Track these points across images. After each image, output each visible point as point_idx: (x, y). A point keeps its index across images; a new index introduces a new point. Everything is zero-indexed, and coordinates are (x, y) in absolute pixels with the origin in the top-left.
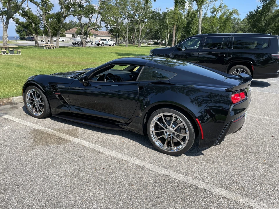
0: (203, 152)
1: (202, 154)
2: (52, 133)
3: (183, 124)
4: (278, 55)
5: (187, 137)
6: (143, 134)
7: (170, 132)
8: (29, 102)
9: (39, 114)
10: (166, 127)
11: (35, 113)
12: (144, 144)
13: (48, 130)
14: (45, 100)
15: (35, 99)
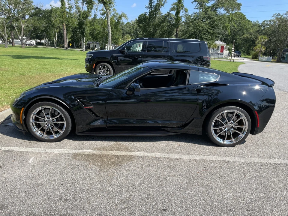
0: (245, 140)
2: (99, 153)
3: (243, 117)
4: (208, 57)
5: (245, 128)
6: (201, 134)
7: (229, 126)
8: (34, 124)
9: (55, 136)
10: (225, 123)
11: (45, 136)
12: (198, 144)
13: (90, 151)
14: (69, 117)
15: (46, 119)
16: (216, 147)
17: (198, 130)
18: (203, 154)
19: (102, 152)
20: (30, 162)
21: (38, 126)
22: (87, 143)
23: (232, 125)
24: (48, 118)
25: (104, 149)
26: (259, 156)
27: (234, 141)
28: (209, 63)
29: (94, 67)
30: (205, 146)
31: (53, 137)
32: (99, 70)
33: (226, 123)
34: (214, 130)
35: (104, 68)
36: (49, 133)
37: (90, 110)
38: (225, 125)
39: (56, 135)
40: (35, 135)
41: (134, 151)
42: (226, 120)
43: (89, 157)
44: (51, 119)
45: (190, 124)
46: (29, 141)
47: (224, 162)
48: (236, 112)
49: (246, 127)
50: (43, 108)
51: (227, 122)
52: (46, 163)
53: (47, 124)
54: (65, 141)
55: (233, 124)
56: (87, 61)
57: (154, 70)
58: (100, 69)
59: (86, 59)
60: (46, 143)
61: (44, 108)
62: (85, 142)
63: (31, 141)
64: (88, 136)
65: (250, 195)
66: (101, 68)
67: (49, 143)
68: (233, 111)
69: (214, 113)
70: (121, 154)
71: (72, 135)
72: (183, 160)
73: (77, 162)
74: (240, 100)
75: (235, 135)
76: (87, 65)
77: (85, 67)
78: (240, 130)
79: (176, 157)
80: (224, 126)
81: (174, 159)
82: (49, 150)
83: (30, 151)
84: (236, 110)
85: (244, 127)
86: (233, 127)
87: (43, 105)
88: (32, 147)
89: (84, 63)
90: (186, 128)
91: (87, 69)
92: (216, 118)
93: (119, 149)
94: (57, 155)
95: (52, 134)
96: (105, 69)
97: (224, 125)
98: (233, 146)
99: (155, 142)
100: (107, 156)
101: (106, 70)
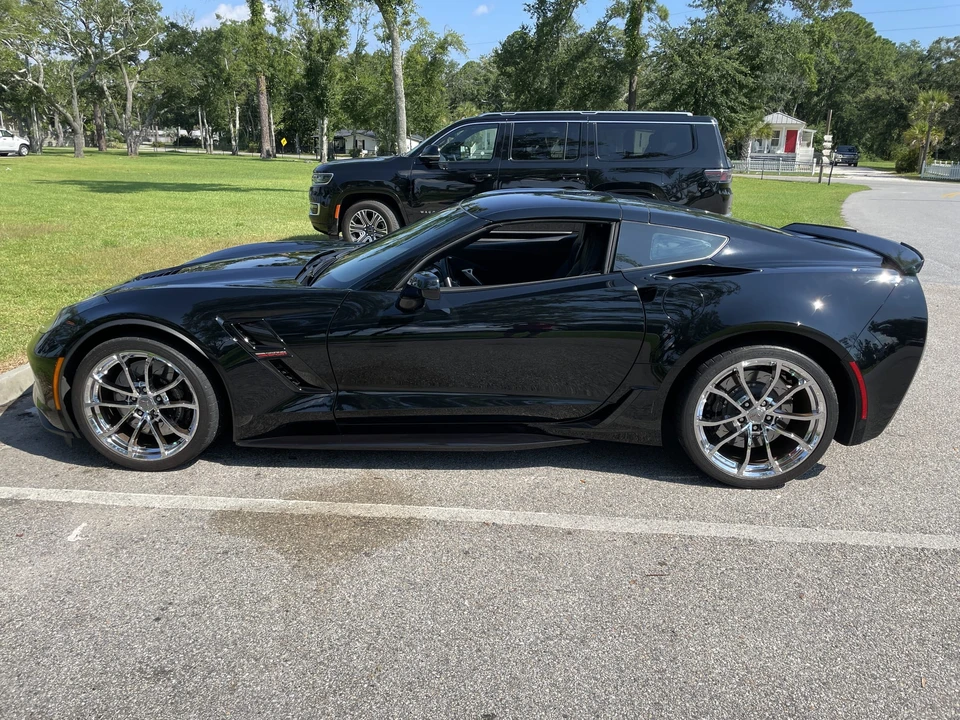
0: (819, 462)
1: (822, 468)
2: (305, 511)
3: (808, 384)
4: (722, 170)
5: (817, 421)
6: (658, 442)
7: (758, 416)
8: (97, 411)
9: (166, 452)
10: (743, 406)
11: (135, 451)
12: (651, 476)
13: (274, 503)
14: (207, 386)
15: (136, 394)
16: (712, 490)
17: (650, 430)
18: (664, 512)
19: (315, 506)
20: (71, 538)
21: (112, 417)
22: (271, 473)
23: (770, 411)
24: (141, 390)
25: (323, 495)
26: (863, 523)
27: (776, 467)
28: (725, 193)
29: (337, 216)
30: (672, 485)
31: (159, 453)
32: (355, 225)
33: (747, 405)
34: (706, 429)
35: (370, 216)
36: (146, 440)
37: (277, 362)
38: (744, 413)
39: (168, 447)
40: (100, 445)
41: (422, 502)
42: (745, 393)
43: (265, 525)
44: (151, 394)
45: (619, 410)
46: (84, 468)
47: (734, 542)
48: (781, 364)
49: (819, 418)
50: (123, 357)
51: (749, 401)
52: (122, 543)
53: (138, 410)
54: (202, 466)
55: (774, 408)
56: (317, 194)
57: (494, 223)
58: (358, 221)
59: (312, 188)
60: (136, 473)
61: (126, 359)
62: (264, 470)
63: (90, 468)
64: (277, 451)
65: (809, 668)
66: (360, 217)
67: (146, 474)
68: (770, 361)
69: (704, 370)
70: (376, 514)
71: (224, 448)
72: (590, 534)
73: (223, 541)
74: (799, 324)
75: (782, 447)
76: (314, 210)
77: (310, 216)
78: (800, 428)
79: (565, 523)
80: (741, 416)
81: (557, 533)
82: (139, 499)
83: (80, 501)
84: (783, 359)
85: (812, 418)
86: (772, 417)
87: (123, 350)
88: (87, 488)
89: (305, 203)
90: (609, 420)
91: (318, 222)
92: (710, 388)
93: (374, 497)
94: (162, 515)
95: (157, 446)
96: (373, 220)
97: (740, 412)
98: (776, 483)
99: (501, 471)
100: (326, 521)
101: (376, 224)
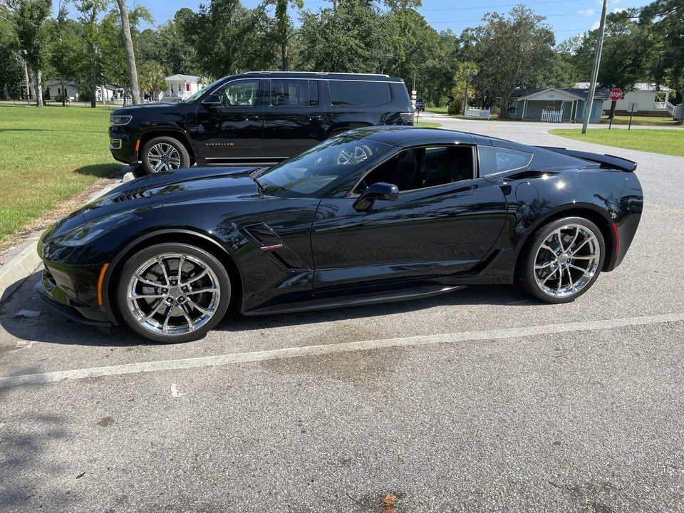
3: (592, 238)
4: (410, 114)
5: (594, 260)
6: (511, 282)
7: (563, 259)
8: (135, 303)
9: (192, 327)
10: (557, 254)
11: (167, 329)
12: (505, 304)
13: (294, 351)
15: (168, 286)
16: (543, 307)
17: (508, 275)
19: (325, 348)
20: (174, 394)
22: (272, 333)
23: (570, 256)
24: (173, 283)
25: (322, 340)
27: (574, 288)
29: (137, 149)
31: (189, 327)
32: (153, 155)
33: (559, 253)
35: (165, 148)
36: (177, 321)
37: (274, 253)
38: (558, 258)
39: (194, 322)
40: (141, 328)
42: (560, 246)
43: (304, 363)
44: (180, 285)
45: (489, 266)
48: (579, 228)
49: (596, 257)
50: (161, 258)
51: (561, 251)
52: (220, 392)
53: (168, 298)
54: (212, 334)
55: (572, 255)
56: (115, 132)
57: (404, 148)
58: (155, 152)
59: (110, 128)
60: (170, 346)
62: (267, 331)
66: (157, 149)
68: (574, 226)
69: (540, 234)
70: (369, 347)
75: (577, 275)
76: (116, 145)
77: (112, 150)
78: (584, 264)
80: (555, 260)
81: (486, 342)
82: (195, 362)
83: (150, 370)
85: (590, 258)
87: (160, 253)
88: (144, 361)
89: (106, 140)
90: (482, 273)
91: (116, 154)
92: (542, 245)
94: (225, 368)
95: (186, 323)
96: (167, 151)
97: (555, 258)
100: (343, 356)
101: (171, 154)
